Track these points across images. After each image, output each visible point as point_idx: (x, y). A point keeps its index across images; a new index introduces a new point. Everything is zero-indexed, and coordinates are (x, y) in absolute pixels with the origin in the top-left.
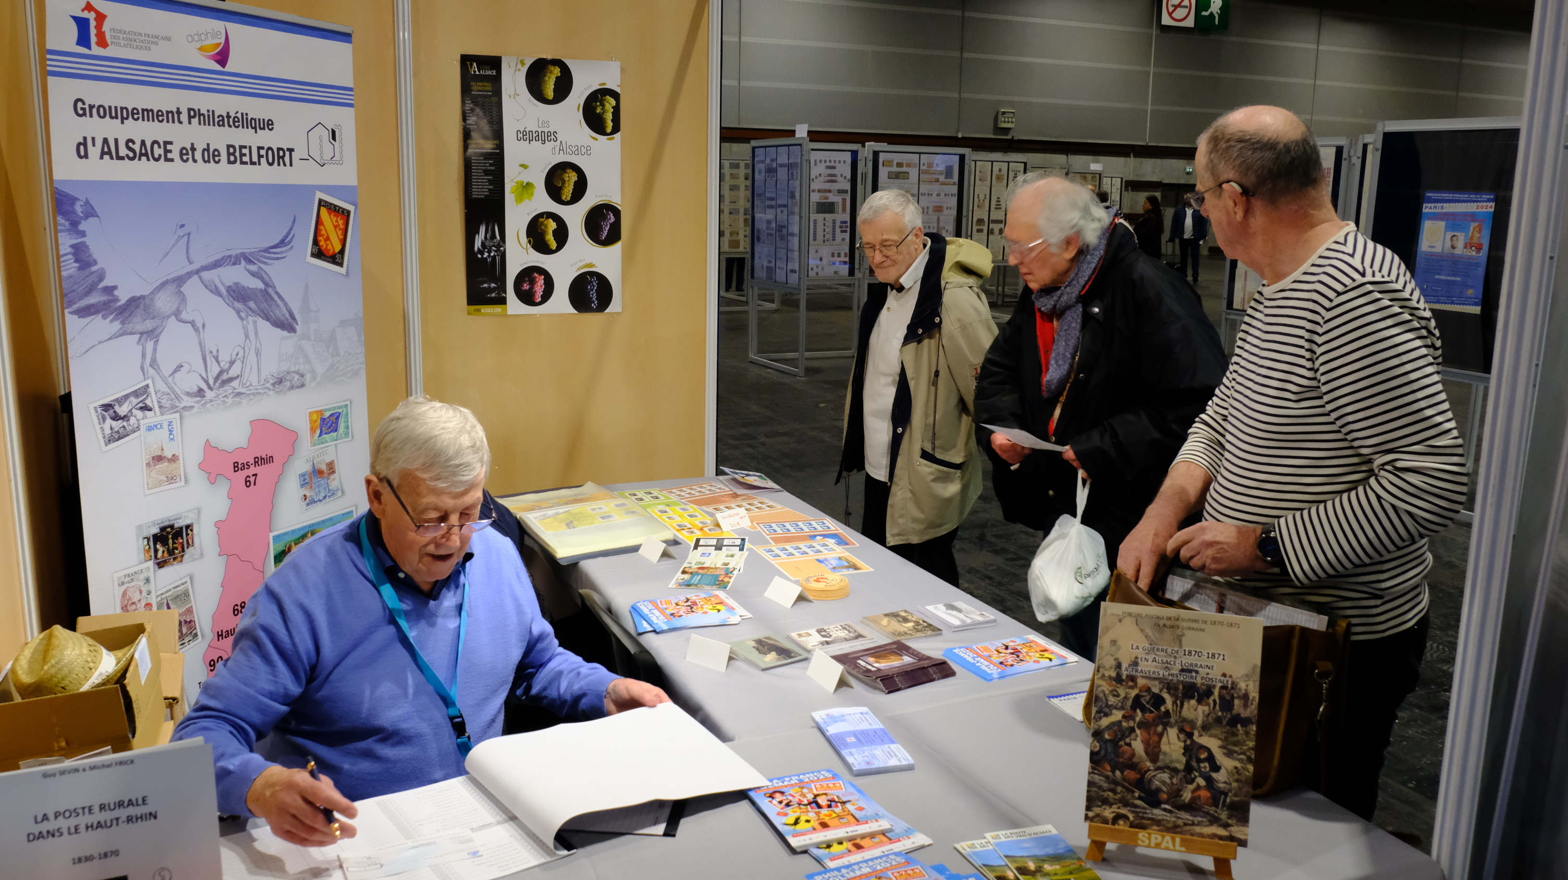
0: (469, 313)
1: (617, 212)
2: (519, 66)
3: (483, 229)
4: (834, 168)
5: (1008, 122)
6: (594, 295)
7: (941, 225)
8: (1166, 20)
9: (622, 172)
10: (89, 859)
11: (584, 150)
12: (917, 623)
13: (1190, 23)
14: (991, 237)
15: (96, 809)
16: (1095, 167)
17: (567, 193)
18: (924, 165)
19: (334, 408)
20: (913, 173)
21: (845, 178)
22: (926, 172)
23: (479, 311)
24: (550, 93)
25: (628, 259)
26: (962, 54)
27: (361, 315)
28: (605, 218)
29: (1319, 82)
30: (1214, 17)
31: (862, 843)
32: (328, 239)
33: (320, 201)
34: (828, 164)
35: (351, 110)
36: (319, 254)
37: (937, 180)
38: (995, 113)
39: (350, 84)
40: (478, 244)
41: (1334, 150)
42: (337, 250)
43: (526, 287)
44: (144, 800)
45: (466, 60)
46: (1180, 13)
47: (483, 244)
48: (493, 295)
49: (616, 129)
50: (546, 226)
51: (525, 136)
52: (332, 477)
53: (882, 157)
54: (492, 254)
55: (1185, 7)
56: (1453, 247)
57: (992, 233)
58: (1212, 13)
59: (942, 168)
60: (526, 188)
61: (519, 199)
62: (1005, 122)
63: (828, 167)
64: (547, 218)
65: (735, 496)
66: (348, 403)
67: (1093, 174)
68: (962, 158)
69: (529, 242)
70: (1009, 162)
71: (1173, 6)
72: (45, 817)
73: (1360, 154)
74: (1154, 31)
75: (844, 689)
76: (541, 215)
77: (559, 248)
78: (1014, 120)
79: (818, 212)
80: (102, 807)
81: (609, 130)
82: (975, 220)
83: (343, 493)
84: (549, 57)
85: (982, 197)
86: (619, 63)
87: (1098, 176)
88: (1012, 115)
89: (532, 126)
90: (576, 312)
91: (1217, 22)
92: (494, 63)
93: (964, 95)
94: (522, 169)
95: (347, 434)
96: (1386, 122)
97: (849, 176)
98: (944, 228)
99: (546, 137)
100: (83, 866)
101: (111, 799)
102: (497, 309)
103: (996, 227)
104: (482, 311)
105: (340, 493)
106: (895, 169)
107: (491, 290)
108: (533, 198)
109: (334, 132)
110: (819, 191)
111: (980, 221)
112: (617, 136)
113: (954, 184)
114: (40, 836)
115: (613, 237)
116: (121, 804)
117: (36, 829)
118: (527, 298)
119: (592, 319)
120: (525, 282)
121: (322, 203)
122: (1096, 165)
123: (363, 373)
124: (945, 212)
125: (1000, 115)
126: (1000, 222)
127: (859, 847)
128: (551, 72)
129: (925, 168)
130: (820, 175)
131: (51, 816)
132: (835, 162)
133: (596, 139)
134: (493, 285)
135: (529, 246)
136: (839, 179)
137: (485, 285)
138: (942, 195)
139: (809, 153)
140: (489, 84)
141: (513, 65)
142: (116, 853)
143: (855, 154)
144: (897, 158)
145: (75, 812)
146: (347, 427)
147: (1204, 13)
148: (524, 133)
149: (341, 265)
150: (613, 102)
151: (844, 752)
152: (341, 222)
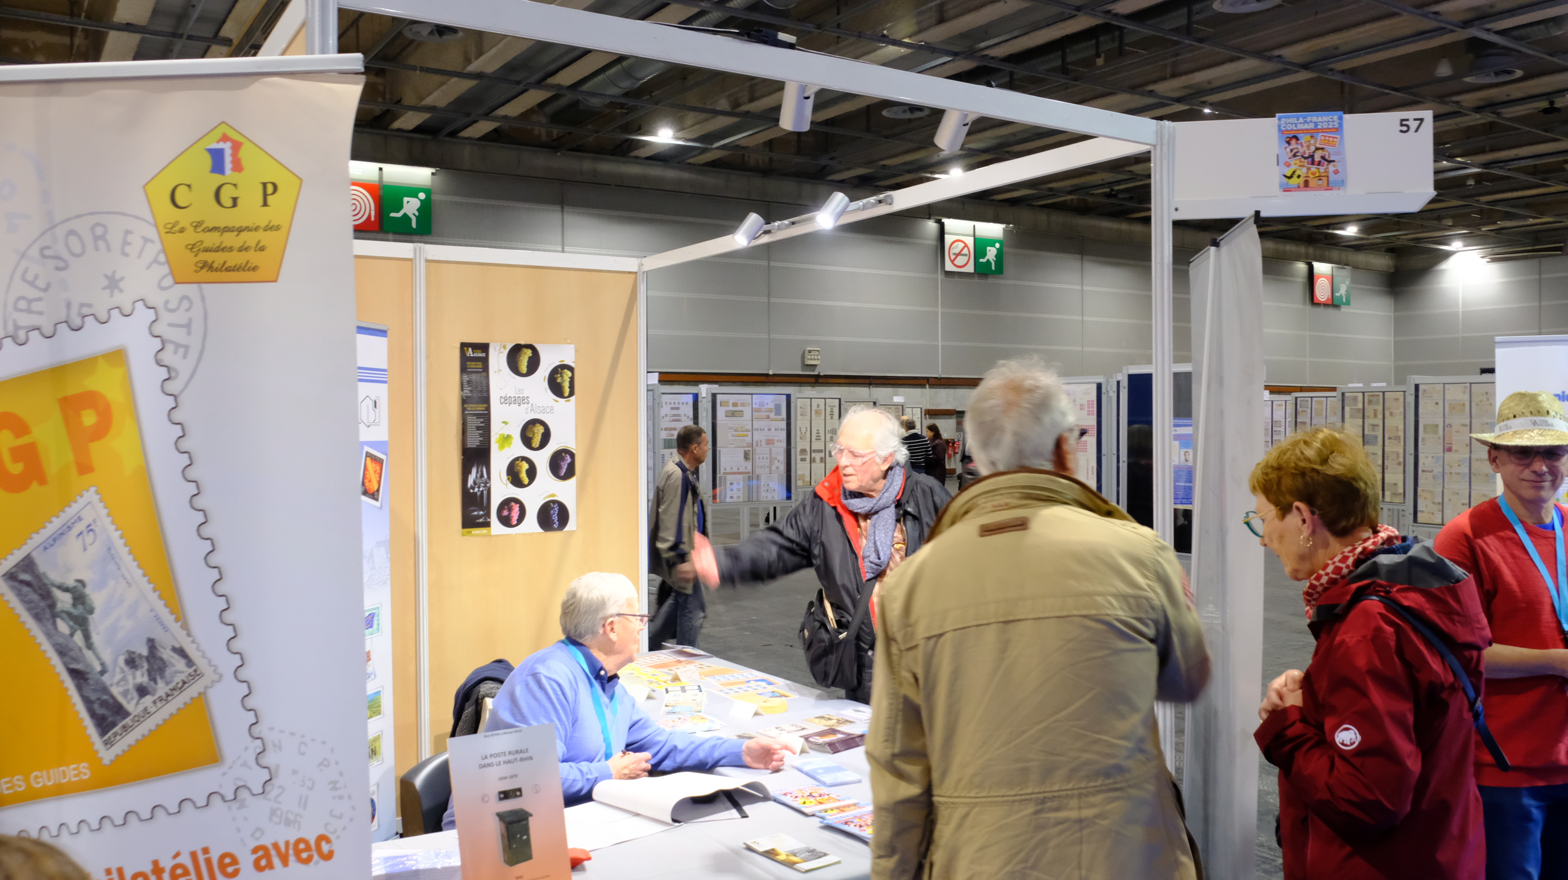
0: (463, 535)
1: (572, 455)
2: (502, 350)
3: (474, 470)
4: (678, 409)
5: (815, 359)
6: (555, 518)
7: (773, 455)
8: (949, 267)
9: (576, 425)
10: (505, 778)
11: (548, 410)
12: (838, 720)
13: (970, 268)
14: (813, 465)
15: (507, 754)
16: (898, 399)
17: (536, 442)
18: (756, 404)
19: (372, 609)
20: (747, 411)
21: (688, 417)
22: (759, 410)
23: (470, 532)
24: (524, 368)
25: (581, 489)
26: (769, 299)
27: (388, 538)
28: (563, 459)
29: (1085, 318)
30: (991, 263)
31: (844, 809)
32: (370, 481)
33: (367, 453)
34: (673, 406)
35: (385, 385)
36: (365, 493)
37: (768, 417)
38: (801, 353)
39: (385, 367)
40: (470, 482)
41: (1094, 387)
42: (376, 489)
43: (505, 513)
44: (527, 750)
45: (464, 346)
46: (961, 261)
47: (475, 483)
48: (481, 520)
49: (572, 393)
50: (521, 467)
51: (506, 400)
52: (369, 663)
53: (719, 397)
54: (481, 489)
55: (965, 255)
56: (1187, 460)
57: (814, 461)
58: (988, 260)
59: (772, 406)
60: (507, 439)
61: (502, 447)
62: (811, 359)
63: (672, 409)
64: (522, 461)
65: (680, 662)
66: (379, 605)
67: (896, 405)
68: (788, 397)
69: (508, 479)
70: (825, 399)
71: (954, 254)
72: (486, 757)
73: (1115, 389)
74: (940, 276)
75: (804, 755)
76: (517, 459)
77: (530, 483)
78: (819, 357)
79: (665, 448)
80: (510, 753)
81: (566, 394)
82: (798, 450)
83: (375, 676)
84: (522, 343)
85: (803, 430)
86: (573, 346)
87: (901, 407)
88: (817, 353)
89: (512, 393)
90: (542, 531)
91: (993, 268)
92: (485, 347)
93: (772, 336)
94: (504, 425)
95: (378, 630)
96: (1129, 367)
97: (691, 416)
98: (776, 458)
99: (521, 401)
100: (504, 781)
101: (513, 749)
102: (484, 531)
103: (817, 456)
104: (473, 532)
105: (373, 677)
106: (731, 408)
107: (479, 517)
108: (512, 446)
109: (375, 402)
110: (666, 429)
111: (803, 451)
112: (573, 398)
113: (783, 420)
114: (484, 766)
115: (570, 473)
116: (517, 752)
117: (483, 762)
118: (506, 521)
119: (555, 536)
120: (505, 509)
121: (368, 455)
122: (899, 396)
123: (389, 582)
124: (777, 444)
125: (807, 352)
126: (820, 451)
127: (843, 811)
128: (525, 353)
129: (757, 406)
130: (666, 415)
131: (488, 756)
132: (679, 404)
133: (557, 401)
134: (481, 513)
135: (508, 482)
136: (683, 418)
137: (475, 513)
138: (773, 429)
139: (660, 397)
140: (480, 363)
141: (498, 348)
142: (516, 776)
143: (696, 397)
144: (732, 399)
145: (498, 755)
146: (378, 625)
147: (981, 260)
148: (506, 399)
149: (377, 500)
150: (570, 374)
151: (818, 777)
152: (378, 468)
